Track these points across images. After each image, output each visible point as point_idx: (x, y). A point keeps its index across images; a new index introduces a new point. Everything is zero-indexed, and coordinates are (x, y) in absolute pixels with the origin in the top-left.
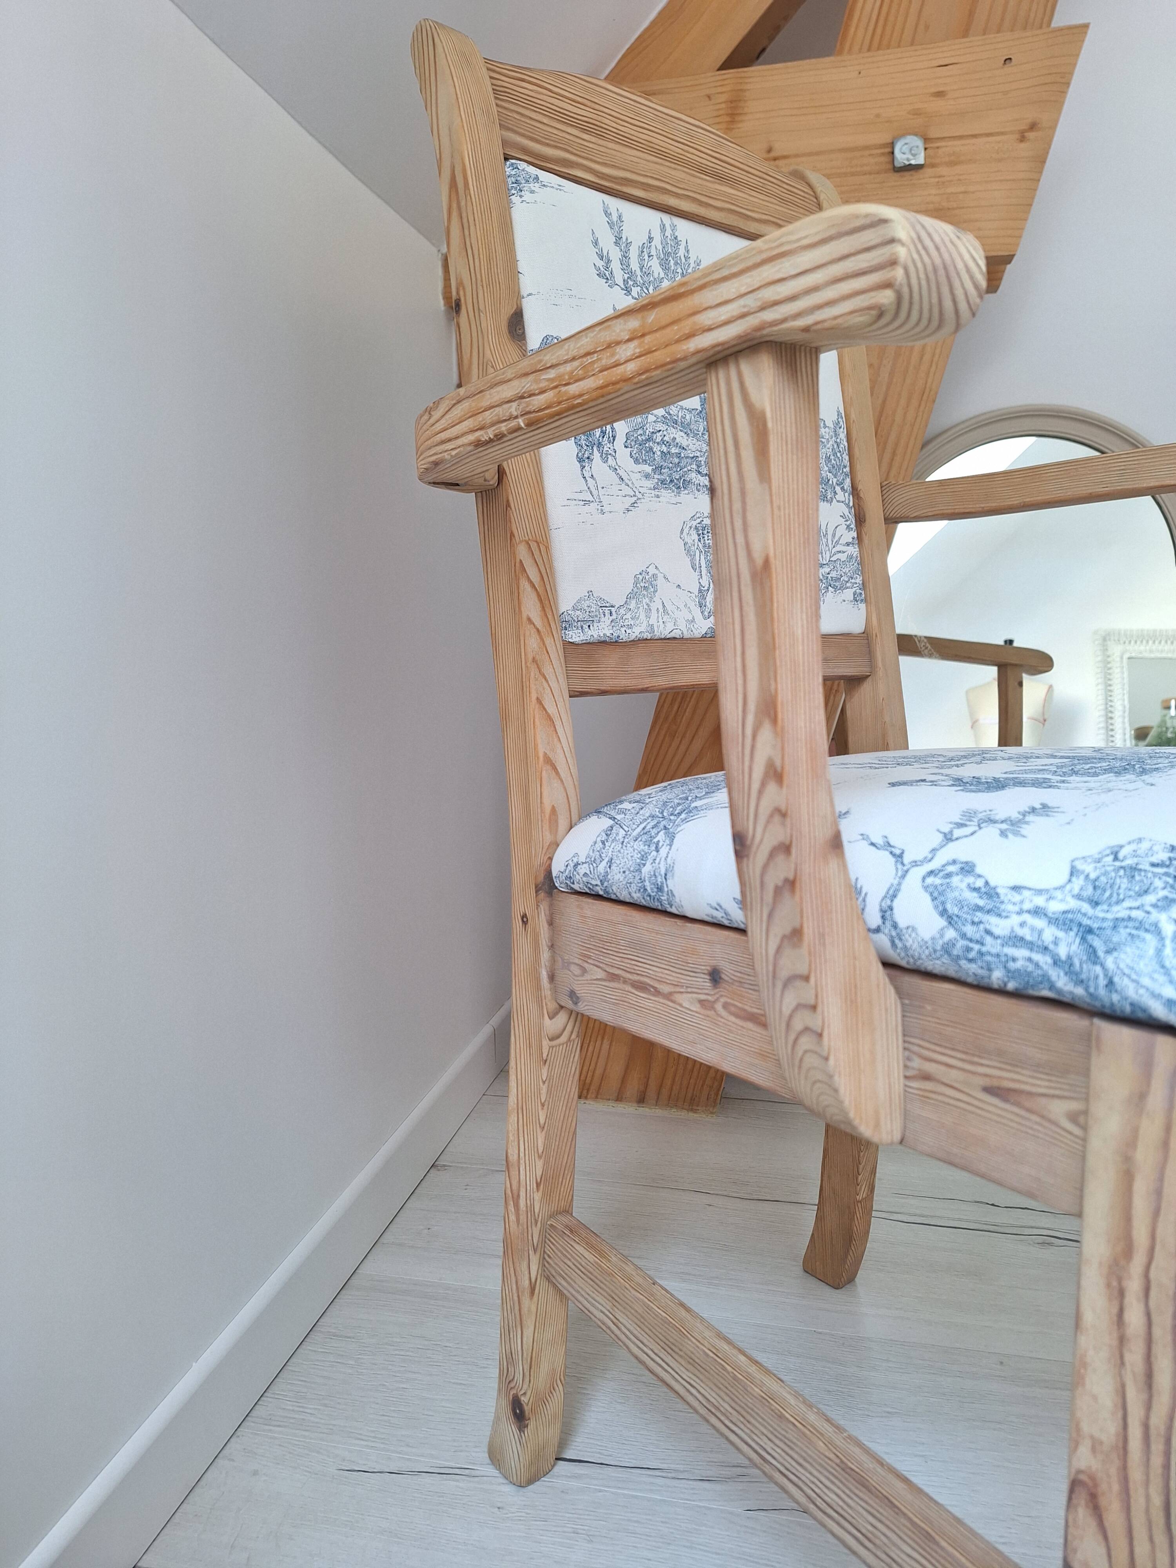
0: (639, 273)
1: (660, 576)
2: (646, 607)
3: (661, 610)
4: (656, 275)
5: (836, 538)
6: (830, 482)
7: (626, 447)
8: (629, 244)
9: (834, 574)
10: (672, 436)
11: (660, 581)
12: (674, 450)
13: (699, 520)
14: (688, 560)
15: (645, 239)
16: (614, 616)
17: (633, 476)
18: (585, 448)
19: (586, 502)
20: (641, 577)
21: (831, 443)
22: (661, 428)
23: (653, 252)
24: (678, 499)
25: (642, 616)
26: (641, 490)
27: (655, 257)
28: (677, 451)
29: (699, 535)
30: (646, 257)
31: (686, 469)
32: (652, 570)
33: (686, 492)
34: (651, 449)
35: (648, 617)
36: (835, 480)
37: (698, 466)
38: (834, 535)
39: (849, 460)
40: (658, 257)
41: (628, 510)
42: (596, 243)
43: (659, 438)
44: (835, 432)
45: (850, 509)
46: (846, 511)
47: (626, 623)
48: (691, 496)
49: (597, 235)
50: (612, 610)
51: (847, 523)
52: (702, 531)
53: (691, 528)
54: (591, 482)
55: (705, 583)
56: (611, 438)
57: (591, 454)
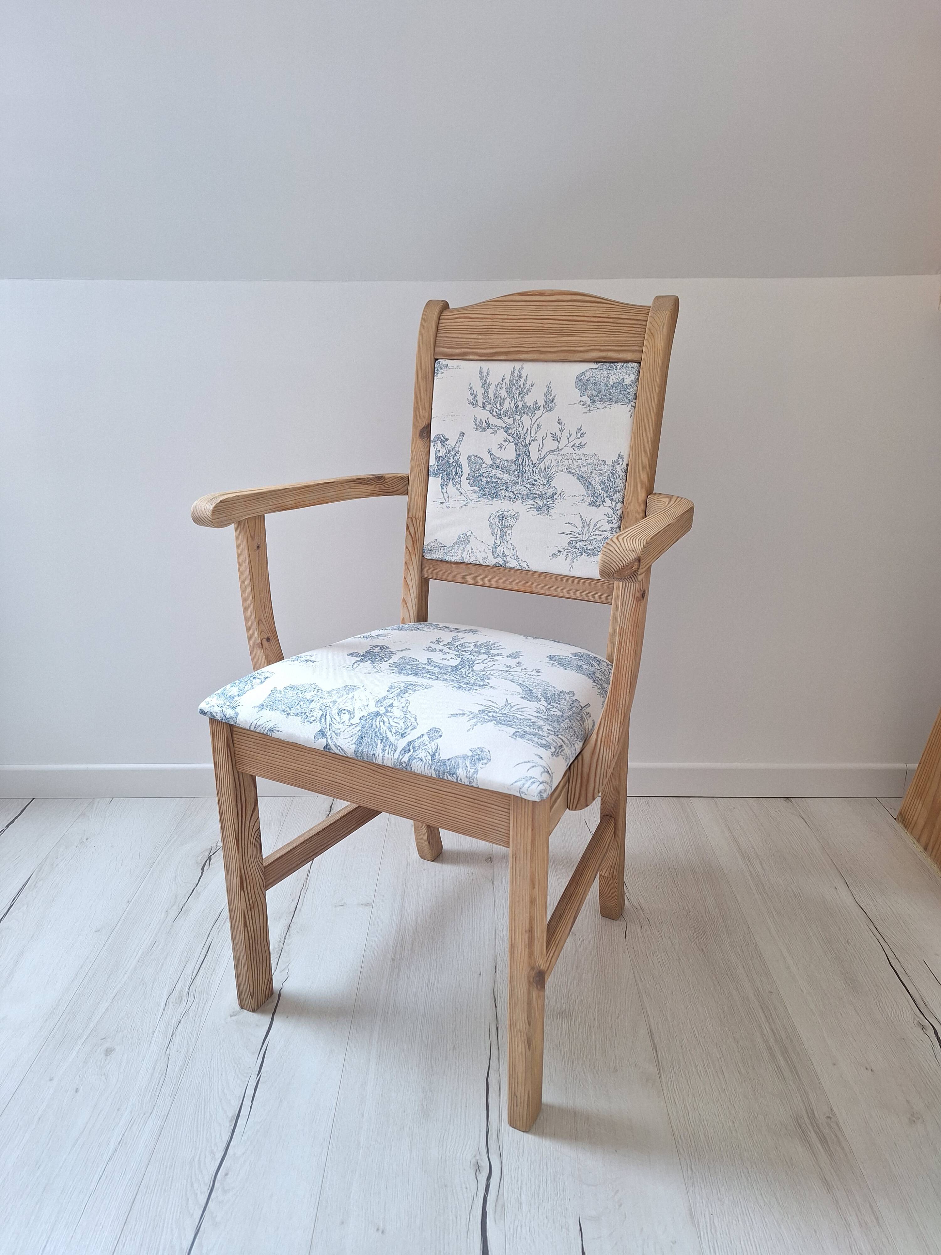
0: (493, 397)
1: (473, 537)
2: (462, 549)
3: (470, 551)
4: (502, 397)
5: (597, 527)
6: (602, 496)
7: (467, 479)
8: (489, 385)
9: (589, 546)
10: (494, 474)
11: (472, 539)
12: (493, 480)
13: (501, 513)
14: (490, 531)
15: (501, 379)
16: (445, 551)
17: (468, 493)
18: (446, 480)
19: (442, 503)
20: (462, 536)
21: (607, 473)
22: (489, 470)
23: (504, 386)
24: (491, 503)
25: (460, 552)
26: (471, 498)
27: (504, 388)
28: (496, 480)
29: (499, 520)
30: (499, 389)
31: (499, 489)
32: (468, 534)
33: (497, 499)
34: (481, 480)
35: (462, 554)
36: (605, 495)
37: (507, 487)
38: (595, 525)
39: (623, 483)
40: (506, 387)
41: (462, 507)
42: (471, 389)
43: (487, 474)
44: (613, 468)
45: (615, 511)
46: (611, 512)
47: (450, 555)
48: (499, 502)
49: (472, 385)
50: (445, 548)
51: (609, 519)
52: (502, 518)
53: (495, 516)
54: (446, 495)
55: (498, 542)
56: (460, 476)
57: (448, 483)
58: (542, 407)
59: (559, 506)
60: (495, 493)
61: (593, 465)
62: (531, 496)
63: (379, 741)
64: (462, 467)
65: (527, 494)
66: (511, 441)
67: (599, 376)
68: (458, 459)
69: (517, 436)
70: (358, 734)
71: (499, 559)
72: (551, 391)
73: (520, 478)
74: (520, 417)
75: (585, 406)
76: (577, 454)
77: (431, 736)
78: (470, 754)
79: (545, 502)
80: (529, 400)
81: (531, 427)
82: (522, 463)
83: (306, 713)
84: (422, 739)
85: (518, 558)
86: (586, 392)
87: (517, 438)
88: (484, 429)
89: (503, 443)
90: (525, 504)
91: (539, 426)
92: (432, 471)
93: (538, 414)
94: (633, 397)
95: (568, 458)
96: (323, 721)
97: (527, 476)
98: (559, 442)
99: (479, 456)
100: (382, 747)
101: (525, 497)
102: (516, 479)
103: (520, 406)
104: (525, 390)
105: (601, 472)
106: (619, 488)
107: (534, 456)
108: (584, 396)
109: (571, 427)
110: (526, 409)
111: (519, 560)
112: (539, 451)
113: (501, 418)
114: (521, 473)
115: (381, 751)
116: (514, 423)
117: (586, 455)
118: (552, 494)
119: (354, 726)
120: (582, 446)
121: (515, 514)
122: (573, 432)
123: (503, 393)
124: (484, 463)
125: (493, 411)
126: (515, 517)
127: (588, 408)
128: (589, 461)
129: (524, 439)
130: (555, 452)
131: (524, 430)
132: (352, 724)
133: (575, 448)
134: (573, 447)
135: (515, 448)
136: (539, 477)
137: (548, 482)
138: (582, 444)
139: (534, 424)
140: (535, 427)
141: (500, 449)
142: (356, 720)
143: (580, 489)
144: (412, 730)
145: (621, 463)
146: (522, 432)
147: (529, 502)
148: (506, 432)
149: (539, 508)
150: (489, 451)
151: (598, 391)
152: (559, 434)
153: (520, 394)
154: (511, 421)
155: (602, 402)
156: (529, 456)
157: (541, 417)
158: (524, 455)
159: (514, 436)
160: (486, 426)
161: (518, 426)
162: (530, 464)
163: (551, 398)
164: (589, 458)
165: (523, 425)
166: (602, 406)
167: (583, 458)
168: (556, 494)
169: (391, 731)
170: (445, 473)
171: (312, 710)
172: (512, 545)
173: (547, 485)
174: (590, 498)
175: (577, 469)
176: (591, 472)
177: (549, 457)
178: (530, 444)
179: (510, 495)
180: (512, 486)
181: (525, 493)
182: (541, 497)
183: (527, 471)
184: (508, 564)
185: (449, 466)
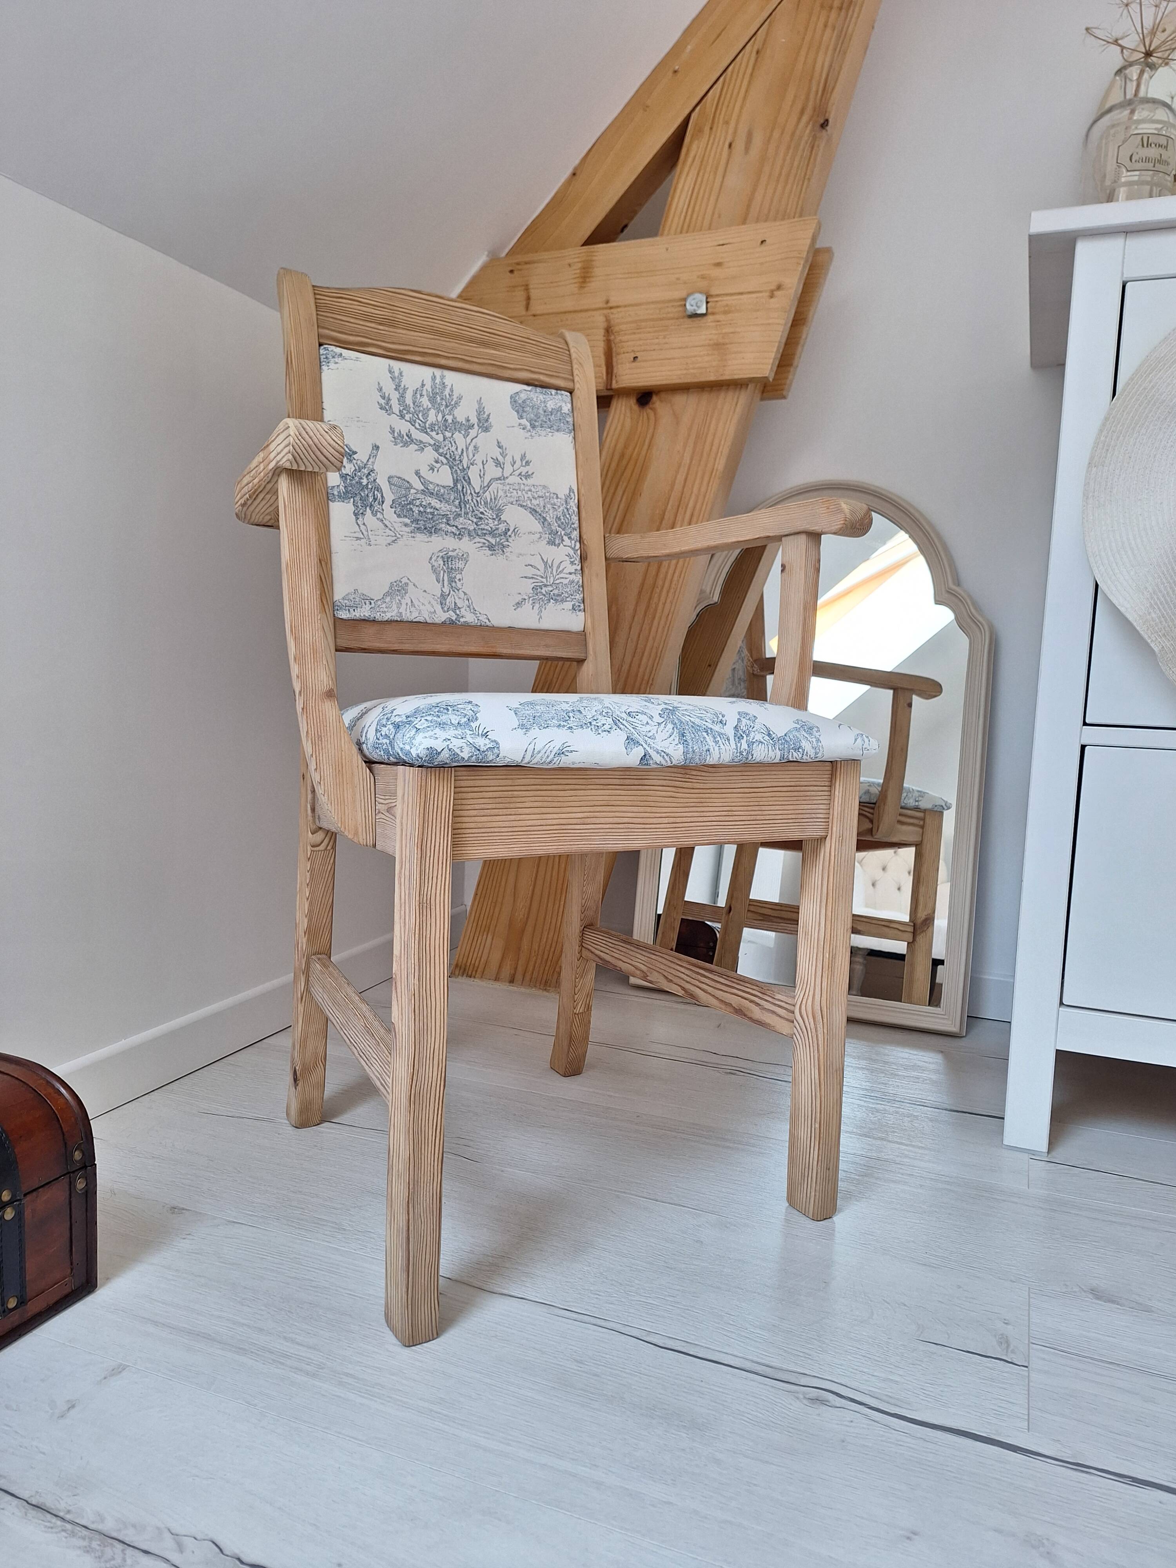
0: (412, 405)
1: (411, 585)
2: (398, 601)
3: (410, 604)
4: (425, 407)
5: (561, 569)
6: (559, 533)
7: (391, 507)
8: (405, 389)
9: (556, 592)
11: (410, 587)
12: (428, 510)
13: (445, 553)
14: (434, 577)
15: (419, 385)
16: (373, 605)
18: (360, 507)
19: (358, 539)
20: (395, 584)
21: (562, 508)
22: (421, 497)
23: (424, 393)
24: (429, 539)
25: (394, 607)
27: (425, 396)
28: (431, 511)
29: (444, 562)
30: (419, 396)
31: (437, 522)
32: (405, 580)
33: (437, 535)
34: (411, 509)
35: (399, 608)
36: (563, 533)
37: (448, 521)
38: (558, 567)
40: (428, 396)
41: (389, 544)
42: (380, 390)
43: (418, 503)
44: (566, 502)
45: (575, 551)
46: (572, 552)
47: (381, 610)
48: (440, 538)
49: (381, 385)
50: (372, 601)
51: (572, 560)
52: (447, 559)
53: (438, 557)
54: (362, 527)
55: (446, 590)
56: (381, 503)
57: (365, 511)
58: (476, 425)
59: (515, 545)
60: (433, 527)
61: (544, 498)
62: (480, 533)
64: (381, 490)
65: (475, 529)
66: (444, 463)
67: (535, 399)
68: (374, 480)
69: (451, 457)
70: (675, 733)
71: (451, 612)
72: (484, 408)
73: (463, 509)
74: (451, 434)
75: (526, 430)
76: (526, 484)
78: (798, 726)
79: (498, 540)
80: (461, 414)
81: (467, 449)
82: (462, 490)
84: (744, 723)
85: (475, 611)
86: (524, 414)
87: (451, 460)
88: (405, 444)
89: (434, 464)
90: (474, 541)
91: (476, 448)
92: (336, 493)
93: (473, 433)
94: (572, 428)
95: (516, 488)
96: (621, 726)
97: (471, 508)
98: (503, 469)
99: (403, 477)
100: (712, 739)
101: (473, 533)
102: (457, 510)
103: (450, 421)
104: (453, 403)
105: (555, 506)
106: (575, 525)
107: (476, 483)
108: (522, 418)
109: (514, 452)
110: (457, 426)
111: (477, 613)
112: (481, 477)
113: (426, 433)
114: (462, 503)
116: (444, 440)
117: (535, 487)
118: (504, 530)
119: (663, 725)
120: (529, 475)
121: (463, 555)
122: (518, 458)
123: (425, 402)
124: (412, 487)
125: (415, 422)
126: (464, 558)
127: (529, 433)
128: (540, 494)
129: (461, 461)
130: (500, 480)
131: (458, 450)
132: (659, 724)
133: (522, 477)
134: (520, 476)
135: (450, 471)
136: (486, 509)
137: (497, 516)
138: (530, 473)
139: (469, 444)
140: (471, 448)
141: (431, 471)
142: (657, 719)
143: (536, 526)
145: (573, 498)
146: (456, 452)
147: (477, 539)
148: (436, 451)
149: (491, 547)
150: (417, 473)
151: (537, 416)
152: (500, 458)
153: (447, 406)
154: (440, 437)
155: (543, 429)
156: (469, 483)
157: (476, 437)
158: (463, 480)
159: (448, 456)
160: (408, 440)
161: (450, 445)
162: (473, 493)
163: (485, 416)
164: (540, 490)
165: (456, 444)
166: (543, 433)
167: (533, 490)
168: (509, 530)
169: (706, 721)
170: (358, 498)
172: (465, 594)
173: (497, 519)
174: (547, 536)
175: (529, 502)
176: (544, 506)
177: (494, 485)
178: (469, 468)
179: (453, 530)
180: (454, 519)
181: (472, 528)
182: (492, 533)
183: (470, 501)
184: (462, 620)
185: (363, 488)
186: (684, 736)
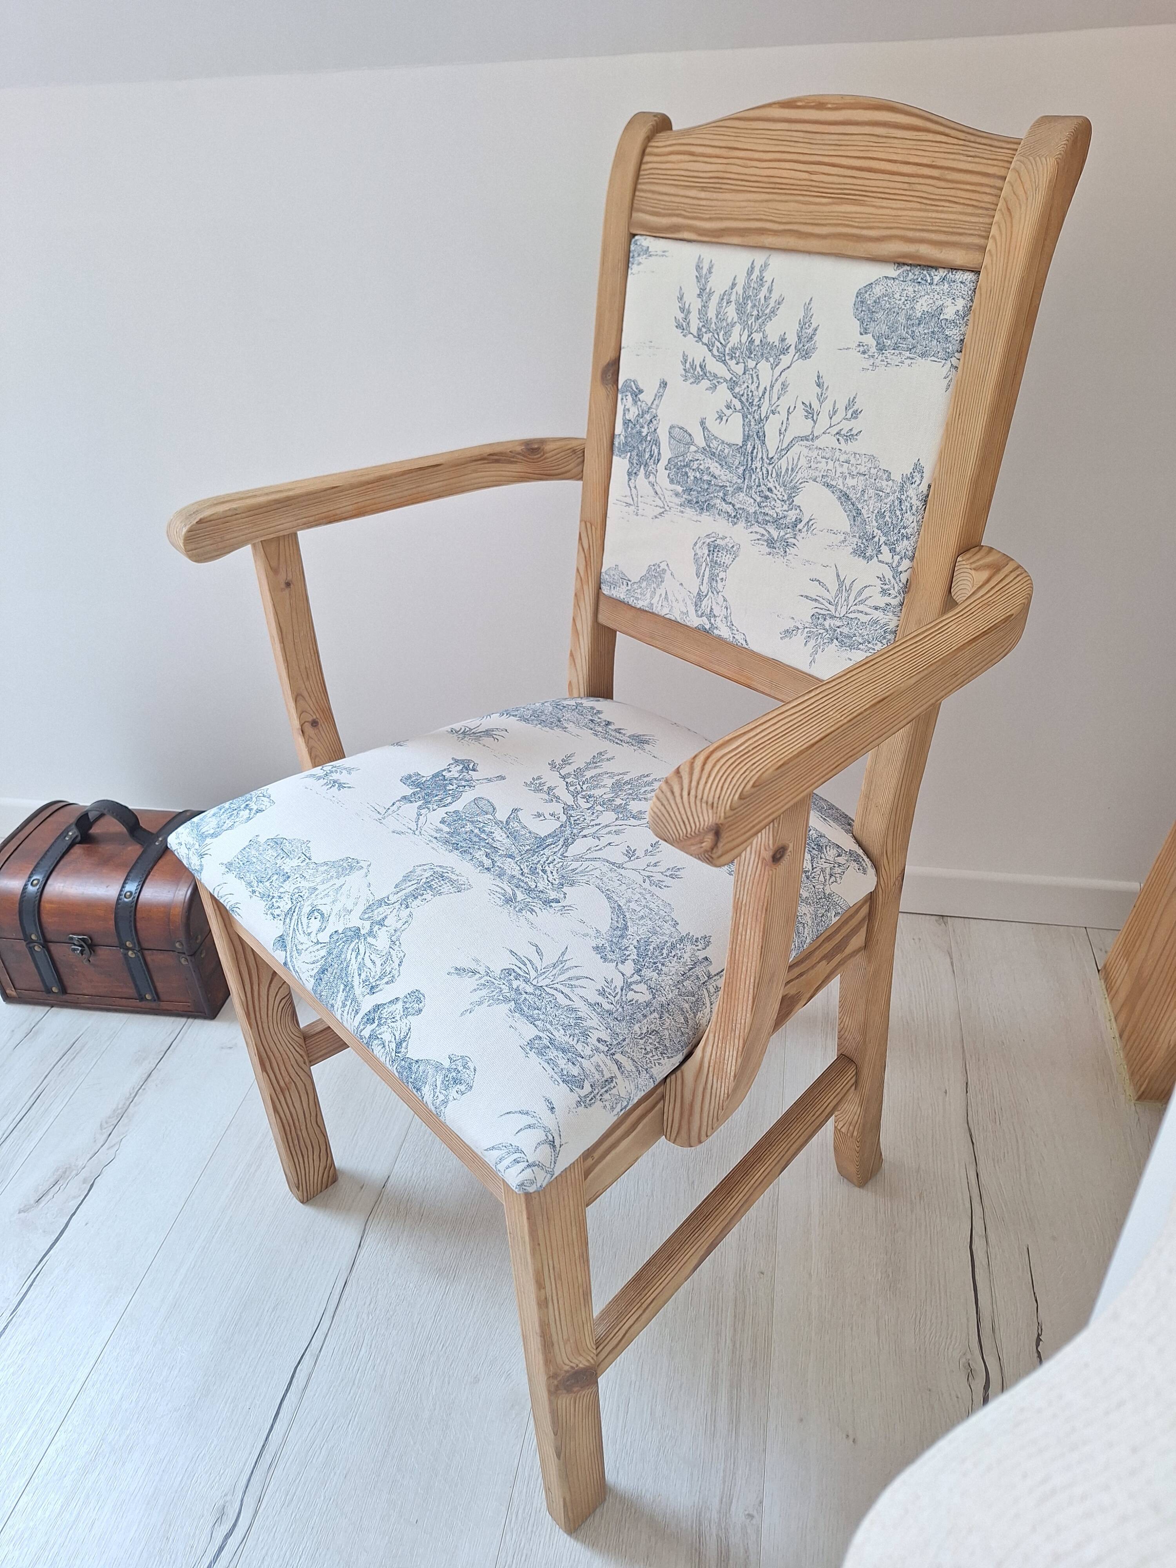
0: (714, 320)
1: (668, 573)
2: (653, 589)
3: (663, 596)
4: (729, 320)
5: (863, 597)
6: (876, 539)
7: (666, 469)
8: (711, 294)
9: (845, 630)
10: (707, 465)
11: (667, 576)
12: (706, 477)
13: (713, 539)
15: (729, 286)
16: (629, 587)
17: (666, 493)
18: (635, 465)
20: (653, 568)
21: (891, 498)
22: (700, 458)
23: (733, 298)
24: (699, 518)
25: (648, 595)
26: (670, 504)
27: (733, 303)
28: (708, 479)
29: (709, 551)
30: (725, 304)
31: (712, 495)
32: (663, 566)
33: (708, 514)
34: (686, 473)
35: (652, 598)
36: (883, 539)
37: (725, 495)
38: (860, 593)
39: (918, 522)
40: (737, 302)
41: (656, 517)
42: (681, 298)
43: (695, 465)
44: (902, 490)
45: (897, 573)
46: (889, 574)
47: (636, 596)
48: (711, 518)
49: (683, 291)
50: (629, 583)
51: (885, 587)
52: (714, 548)
53: (704, 543)
54: (634, 491)
55: (704, 589)
56: (656, 461)
57: (639, 471)
58: (793, 347)
59: (804, 545)
60: (706, 502)
61: (867, 476)
62: (760, 518)
63: (342, 987)
64: (659, 446)
65: (755, 513)
66: (737, 409)
67: (897, 296)
68: (655, 430)
69: (747, 400)
70: (320, 963)
71: (704, 618)
72: (811, 317)
73: (746, 481)
74: (755, 363)
75: (866, 356)
76: (843, 451)
77: (407, 1006)
78: (446, 1064)
79: (782, 533)
80: (772, 331)
81: (772, 386)
82: (752, 453)
83: (273, 897)
84: (393, 1008)
85: (733, 625)
86: (871, 327)
87: (747, 404)
88: (697, 380)
89: (725, 410)
90: (750, 530)
91: (784, 386)
92: (617, 445)
93: (786, 360)
94: (955, 348)
95: (827, 456)
96: (288, 920)
97: (757, 480)
98: (815, 422)
99: (686, 428)
100: (343, 998)
101: (752, 519)
102: (739, 481)
103: (757, 342)
104: (767, 311)
105: (881, 493)
106: (909, 531)
107: (772, 443)
108: (866, 333)
109: (838, 396)
110: (766, 349)
111: (734, 628)
112: (780, 433)
113: (724, 362)
114: (748, 471)
115: (341, 1004)
116: (744, 373)
117: (857, 456)
118: (794, 520)
119: (320, 945)
120: (852, 435)
121: (733, 547)
122: (841, 406)
123: (731, 312)
124: (692, 443)
125: (713, 346)
126: (733, 551)
127: (872, 361)
128: (862, 469)
129: (759, 407)
130: (807, 440)
131: (759, 389)
132: (318, 943)
133: (841, 438)
134: (837, 436)
135: (742, 422)
136: (776, 484)
137: (790, 497)
138: (854, 432)
139: (777, 380)
140: (778, 386)
141: (719, 421)
142: (324, 937)
143: (841, 520)
144: (387, 983)
145: (917, 483)
146: (755, 393)
147: (756, 528)
148: (731, 389)
149: (771, 543)
150: (703, 423)
151: (893, 328)
152: (816, 405)
153: (758, 318)
154: (739, 369)
155: (897, 352)
156: (764, 442)
157: (788, 367)
158: (756, 438)
159: (744, 399)
160: (701, 373)
161: (750, 382)
162: (764, 457)
163: (810, 331)
164: (863, 463)
165: (758, 379)
166: (897, 360)
167: (853, 461)
168: (801, 521)
169: (360, 975)
170: (635, 452)
171: (282, 895)
172: (725, 600)
173: (787, 502)
174: (855, 540)
175: (840, 481)
176: (863, 491)
177: (796, 449)
178: (767, 418)
179: (729, 511)
180: (733, 495)
181: (752, 510)
182: (777, 522)
183: (758, 470)
184: (716, 632)
185: (641, 441)
186: (323, 973)
